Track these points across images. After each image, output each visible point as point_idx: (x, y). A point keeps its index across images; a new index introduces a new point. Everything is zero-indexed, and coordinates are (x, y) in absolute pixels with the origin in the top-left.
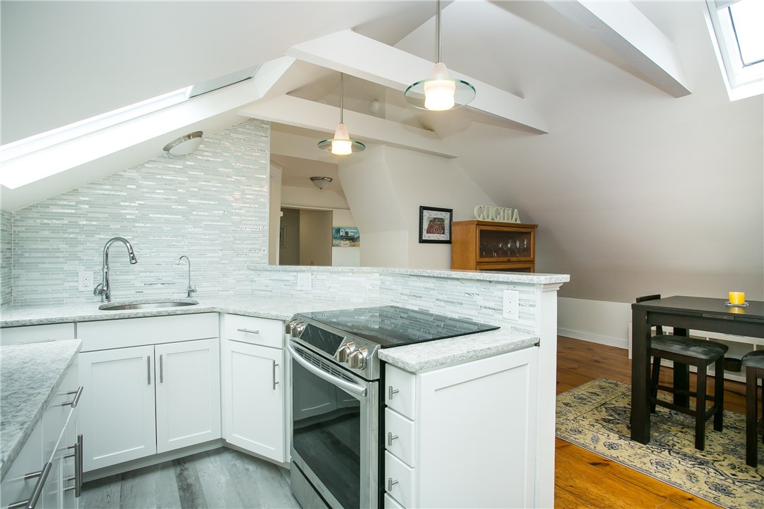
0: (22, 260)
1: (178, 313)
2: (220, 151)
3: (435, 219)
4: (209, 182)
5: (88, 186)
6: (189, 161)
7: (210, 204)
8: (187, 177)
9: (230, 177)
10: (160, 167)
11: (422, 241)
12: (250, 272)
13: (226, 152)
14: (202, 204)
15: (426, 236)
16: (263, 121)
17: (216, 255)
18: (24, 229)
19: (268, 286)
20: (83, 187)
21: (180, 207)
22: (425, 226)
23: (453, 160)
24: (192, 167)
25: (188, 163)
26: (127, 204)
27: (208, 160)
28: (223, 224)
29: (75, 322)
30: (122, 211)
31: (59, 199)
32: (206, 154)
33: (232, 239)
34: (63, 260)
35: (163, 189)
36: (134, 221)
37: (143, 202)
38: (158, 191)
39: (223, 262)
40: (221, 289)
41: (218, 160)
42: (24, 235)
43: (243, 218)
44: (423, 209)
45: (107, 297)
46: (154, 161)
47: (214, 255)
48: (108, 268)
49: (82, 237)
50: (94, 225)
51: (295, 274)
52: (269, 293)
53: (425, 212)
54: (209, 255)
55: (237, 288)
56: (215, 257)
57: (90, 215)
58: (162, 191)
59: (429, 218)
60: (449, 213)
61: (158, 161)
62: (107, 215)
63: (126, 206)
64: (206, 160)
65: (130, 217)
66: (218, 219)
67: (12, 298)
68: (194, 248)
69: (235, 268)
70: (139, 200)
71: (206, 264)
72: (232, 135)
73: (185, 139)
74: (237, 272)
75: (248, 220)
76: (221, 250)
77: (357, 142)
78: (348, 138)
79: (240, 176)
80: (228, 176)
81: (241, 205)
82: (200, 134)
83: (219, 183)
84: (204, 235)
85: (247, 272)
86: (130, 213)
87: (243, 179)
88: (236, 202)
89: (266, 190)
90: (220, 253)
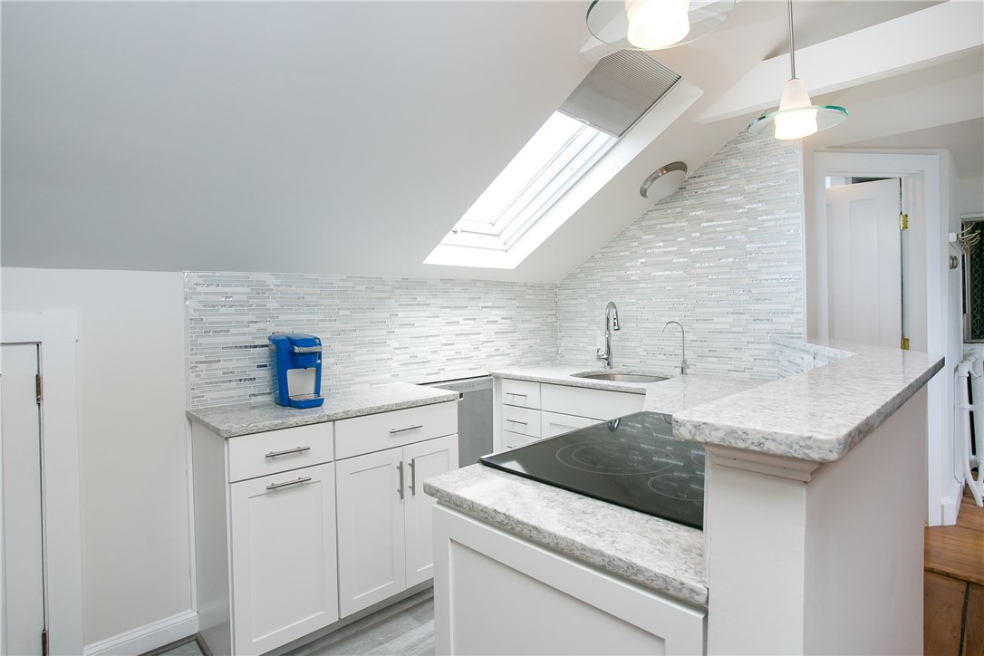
0: (564, 325)
2: (724, 175)
4: (713, 221)
5: (601, 251)
6: (688, 199)
7: (716, 251)
8: (687, 220)
9: (742, 207)
10: (659, 215)
12: (775, 347)
13: (733, 174)
14: (707, 252)
17: (725, 320)
18: (563, 297)
20: (597, 253)
21: (682, 260)
24: (693, 207)
25: (687, 203)
26: (632, 264)
27: (710, 192)
28: (734, 276)
30: (628, 273)
31: (583, 268)
33: (748, 297)
35: (662, 241)
36: (638, 282)
37: (645, 260)
38: (658, 244)
39: (735, 330)
40: (731, 368)
41: (723, 188)
42: (565, 302)
43: (762, 264)
45: (609, 364)
46: (653, 211)
47: (723, 320)
48: (609, 334)
50: (604, 290)
54: (716, 320)
55: (754, 368)
56: (724, 323)
57: (603, 279)
58: (662, 244)
61: (656, 210)
62: (615, 278)
63: (631, 266)
64: (707, 193)
65: (634, 278)
66: (726, 269)
67: (558, 356)
68: (698, 310)
69: (751, 339)
70: (641, 258)
71: (713, 332)
72: (739, 146)
73: (653, 178)
74: (755, 346)
75: (773, 266)
76: (733, 313)
77: (827, 107)
78: (810, 104)
79: (755, 203)
80: (737, 206)
81: (759, 245)
82: (680, 166)
83: (726, 219)
84: (711, 293)
85: (769, 346)
86: (634, 273)
87: (760, 205)
88: (751, 242)
89: (799, 214)
90: (731, 318)
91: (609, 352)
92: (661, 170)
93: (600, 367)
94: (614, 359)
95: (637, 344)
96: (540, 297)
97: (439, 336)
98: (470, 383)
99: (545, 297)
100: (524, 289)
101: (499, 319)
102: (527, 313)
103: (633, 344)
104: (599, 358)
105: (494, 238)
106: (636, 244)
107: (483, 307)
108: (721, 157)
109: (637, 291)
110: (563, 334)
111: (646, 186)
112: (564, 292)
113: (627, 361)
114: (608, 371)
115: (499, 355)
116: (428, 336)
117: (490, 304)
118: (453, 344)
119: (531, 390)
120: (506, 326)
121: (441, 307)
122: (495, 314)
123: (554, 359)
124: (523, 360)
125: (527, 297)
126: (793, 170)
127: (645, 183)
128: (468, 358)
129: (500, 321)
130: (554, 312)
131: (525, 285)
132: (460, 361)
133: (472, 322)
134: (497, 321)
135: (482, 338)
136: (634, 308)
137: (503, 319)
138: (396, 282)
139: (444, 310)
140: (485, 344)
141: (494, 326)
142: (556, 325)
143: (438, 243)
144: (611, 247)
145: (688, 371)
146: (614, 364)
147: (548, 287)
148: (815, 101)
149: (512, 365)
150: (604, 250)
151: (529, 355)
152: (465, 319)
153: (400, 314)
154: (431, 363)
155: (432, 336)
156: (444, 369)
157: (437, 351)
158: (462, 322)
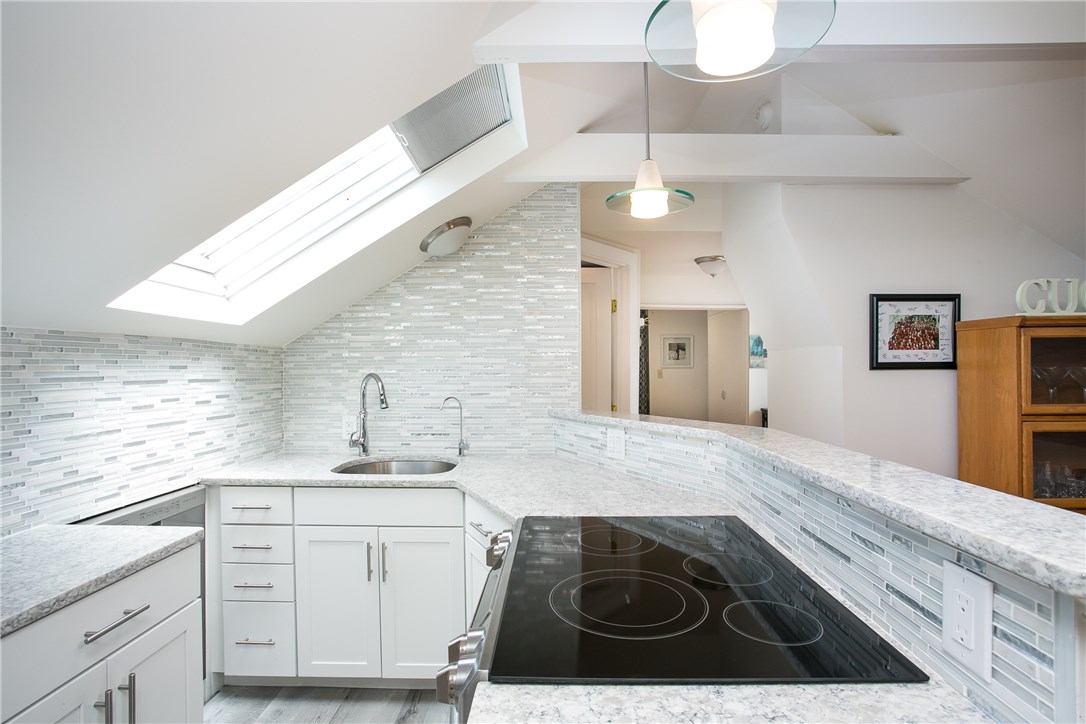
0: (292, 401)
1: (405, 485)
2: (505, 240)
3: (911, 317)
4: (492, 287)
5: (350, 309)
6: (464, 261)
7: (494, 320)
8: (462, 284)
9: (522, 277)
10: (429, 274)
11: (876, 365)
12: (553, 421)
13: (514, 241)
14: (482, 320)
15: (886, 355)
16: (568, 183)
17: (503, 394)
18: (292, 365)
19: (572, 445)
20: (344, 312)
21: (454, 327)
22: (886, 333)
23: (962, 185)
24: (469, 269)
25: (464, 264)
26: (392, 328)
27: (490, 256)
28: (512, 347)
29: (293, 487)
30: (387, 338)
31: (324, 329)
32: (486, 247)
33: (526, 371)
34: (326, 401)
35: (432, 304)
36: (400, 350)
37: (409, 324)
38: (427, 307)
39: (512, 404)
40: (508, 444)
41: (503, 254)
42: (293, 372)
43: (542, 337)
44: (877, 299)
45: (365, 450)
46: (421, 268)
47: (500, 394)
48: (365, 413)
49: (343, 372)
50: (356, 358)
51: (603, 429)
52: (573, 457)
53: (884, 306)
54: (492, 394)
55: (533, 444)
56: (501, 397)
57: (352, 345)
58: (431, 307)
59: (895, 317)
60: (949, 305)
61: (425, 267)
62: (369, 344)
63: (391, 331)
64: (487, 257)
65: (395, 344)
66: (505, 340)
67: (283, 444)
68: (472, 384)
69: (529, 414)
70: (405, 321)
71: (489, 407)
72: (522, 213)
73: (439, 231)
74: (533, 420)
75: (549, 340)
76: (510, 387)
77: (677, 191)
78: (661, 185)
79: (535, 274)
80: (518, 275)
81: (538, 317)
82: (466, 221)
83: (505, 287)
84: (486, 365)
85: (548, 421)
86: (394, 339)
87: (540, 277)
88: (531, 314)
89: (576, 290)
90: (508, 392)
91: (364, 434)
92: (448, 224)
93: (353, 456)
94: (371, 444)
95: (398, 424)
96: (263, 365)
97: (119, 430)
99: (269, 366)
100: (245, 354)
101: (211, 397)
102: (248, 387)
103: (392, 424)
104: (354, 443)
105: (210, 276)
106: (399, 304)
107: (190, 381)
108: (502, 220)
109: (398, 361)
110: (291, 414)
111: (430, 240)
112: (292, 359)
113: (383, 444)
114: (363, 458)
115: (213, 451)
116: (100, 434)
117: (200, 376)
118: (144, 442)
119: (279, 501)
120: (221, 408)
121: (125, 383)
122: (207, 391)
123: (278, 447)
124: (243, 455)
125: (249, 365)
126: (572, 247)
127: (430, 236)
128: (168, 461)
129: (215, 401)
130: (279, 386)
131: (247, 349)
132: (156, 468)
133: (173, 404)
134: (209, 402)
135: (189, 428)
136: (395, 380)
137: (217, 397)
138: (37, 336)
139: (129, 388)
140: (193, 438)
141: (207, 410)
142: (281, 402)
143: (145, 278)
144: (364, 306)
145: (465, 452)
146: (370, 449)
147: (271, 352)
148: (666, 184)
149: (229, 463)
150: (355, 309)
151: (250, 446)
152: (163, 401)
153: (43, 398)
154: (105, 478)
155: (108, 432)
156: (127, 486)
157: (115, 458)
158: (158, 404)
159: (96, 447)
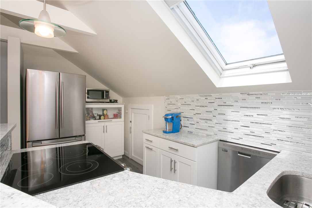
97: (239, 121)
98: (257, 151)
118: (249, 127)
121: (241, 107)
133: (264, 116)
134: (289, 119)
139: (242, 109)
153: (218, 109)
154: (234, 133)
155: (235, 121)
156: (242, 138)
157: (238, 129)
158: (255, 115)
159: (232, 124)
